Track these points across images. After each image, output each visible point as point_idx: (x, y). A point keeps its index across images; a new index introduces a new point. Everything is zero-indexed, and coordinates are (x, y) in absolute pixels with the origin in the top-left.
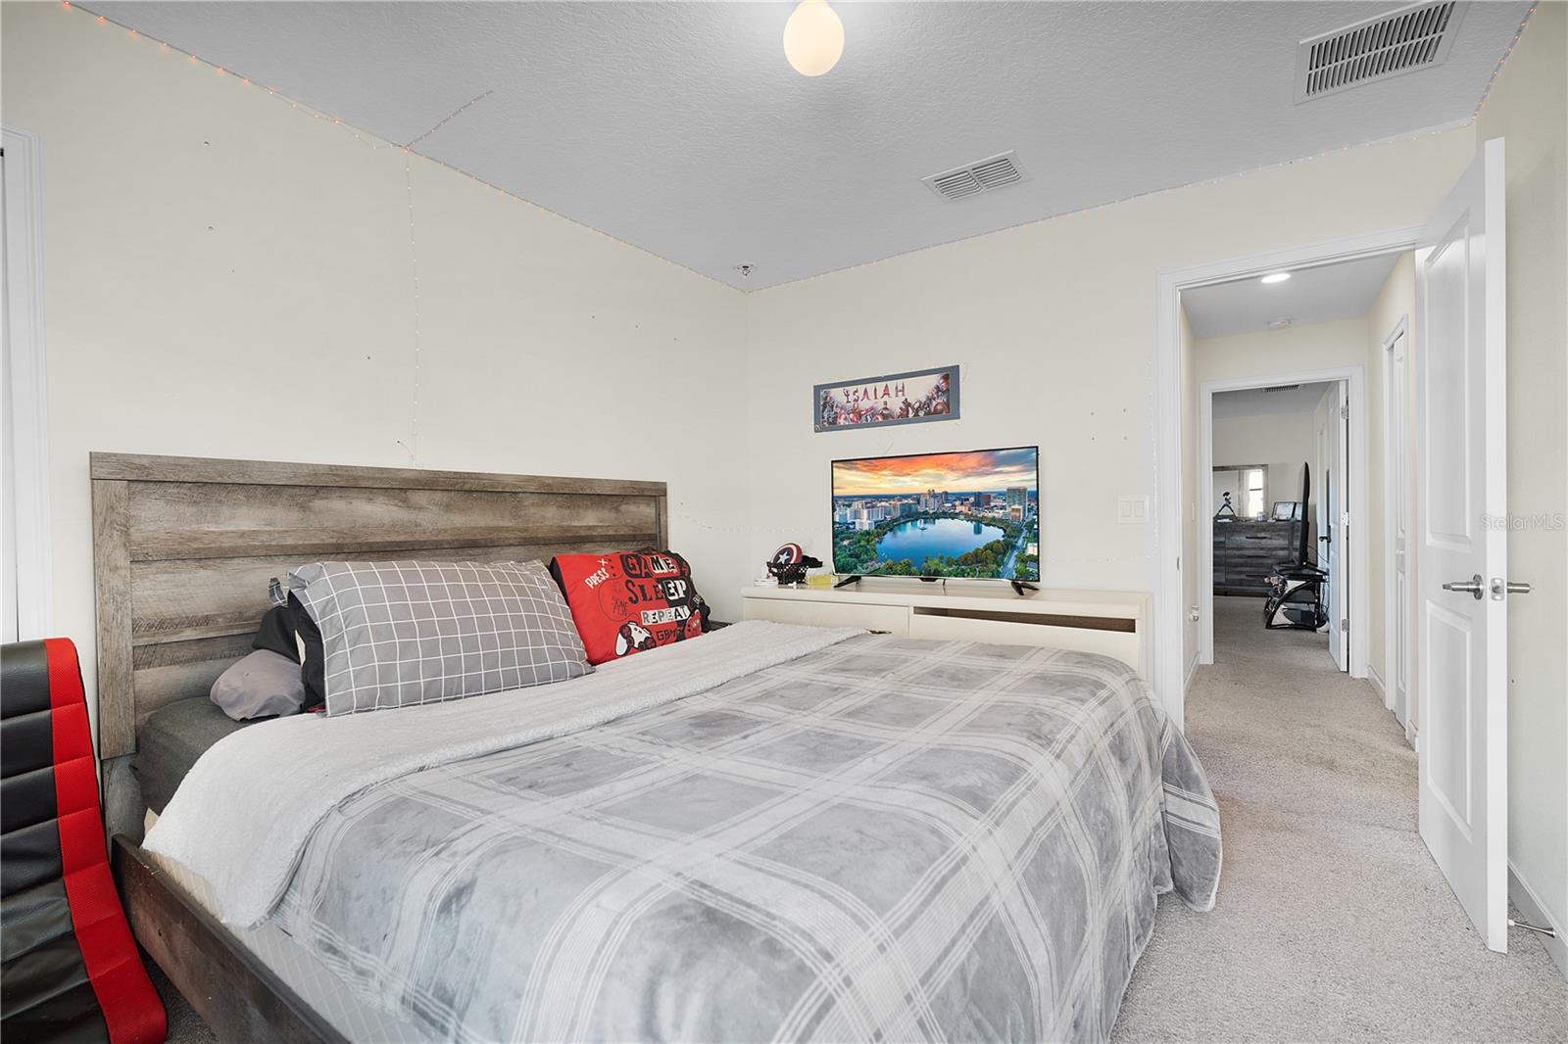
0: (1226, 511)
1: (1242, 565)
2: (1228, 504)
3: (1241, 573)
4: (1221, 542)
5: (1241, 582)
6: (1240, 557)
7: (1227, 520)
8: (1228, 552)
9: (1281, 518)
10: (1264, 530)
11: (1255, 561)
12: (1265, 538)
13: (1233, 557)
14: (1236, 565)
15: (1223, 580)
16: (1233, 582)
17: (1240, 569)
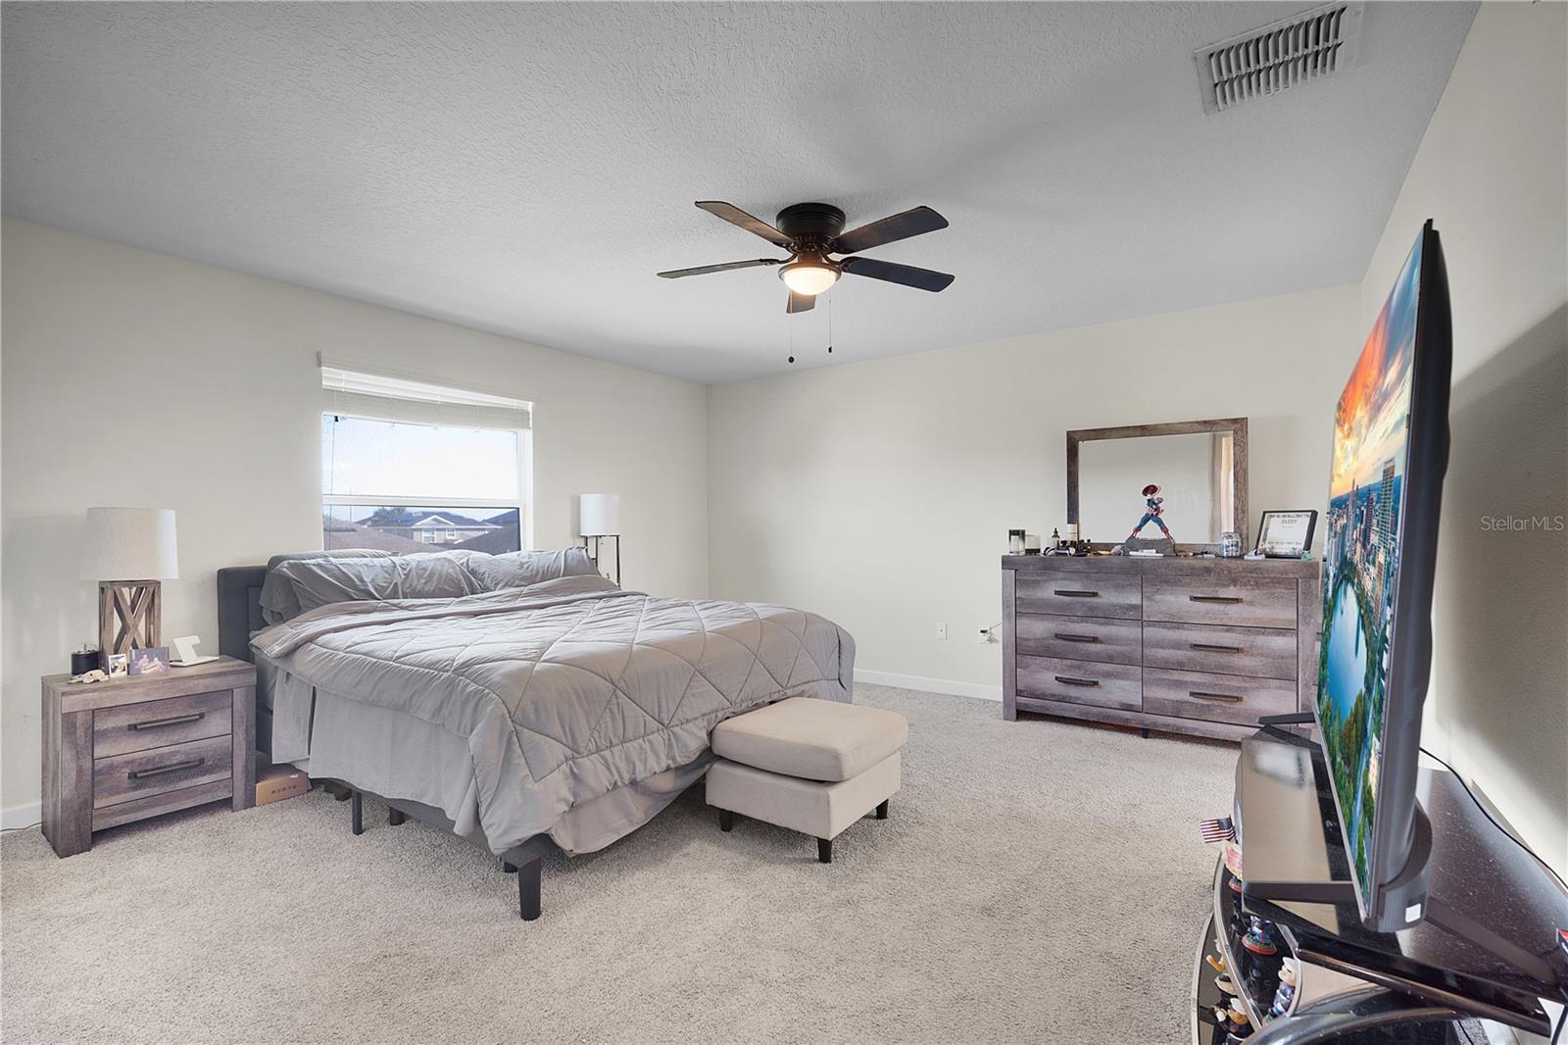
0: (1152, 531)
1: (1180, 666)
2: (1154, 515)
3: (1179, 685)
4: (1133, 607)
5: (1177, 710)
6: (1177, 645)
7: (1151, 553)
8: (1152, 633)
9: (1280, 550)
10: (1234, 582)
11: (1214, 658)
12: (1237, 600)
13: (1159, 645)
14: (1167, 666)
15: (1137, 700)
16: (1159, 708)
17: (1176, 676)
